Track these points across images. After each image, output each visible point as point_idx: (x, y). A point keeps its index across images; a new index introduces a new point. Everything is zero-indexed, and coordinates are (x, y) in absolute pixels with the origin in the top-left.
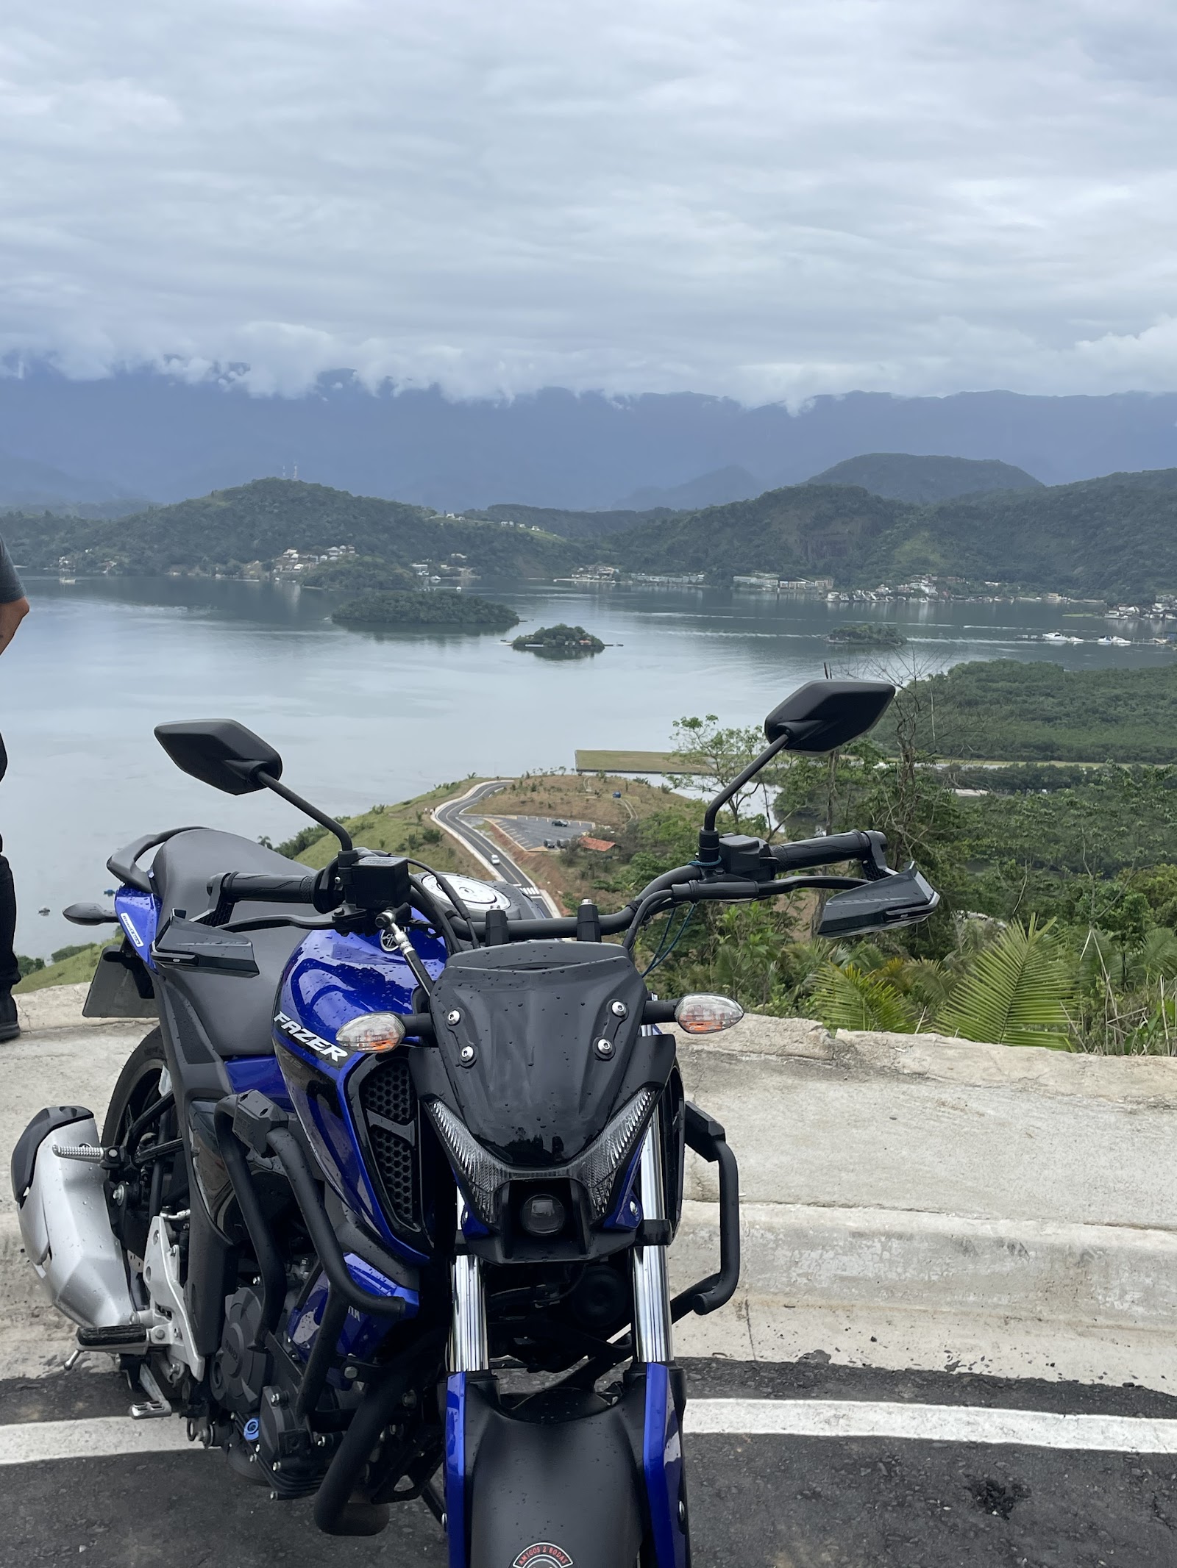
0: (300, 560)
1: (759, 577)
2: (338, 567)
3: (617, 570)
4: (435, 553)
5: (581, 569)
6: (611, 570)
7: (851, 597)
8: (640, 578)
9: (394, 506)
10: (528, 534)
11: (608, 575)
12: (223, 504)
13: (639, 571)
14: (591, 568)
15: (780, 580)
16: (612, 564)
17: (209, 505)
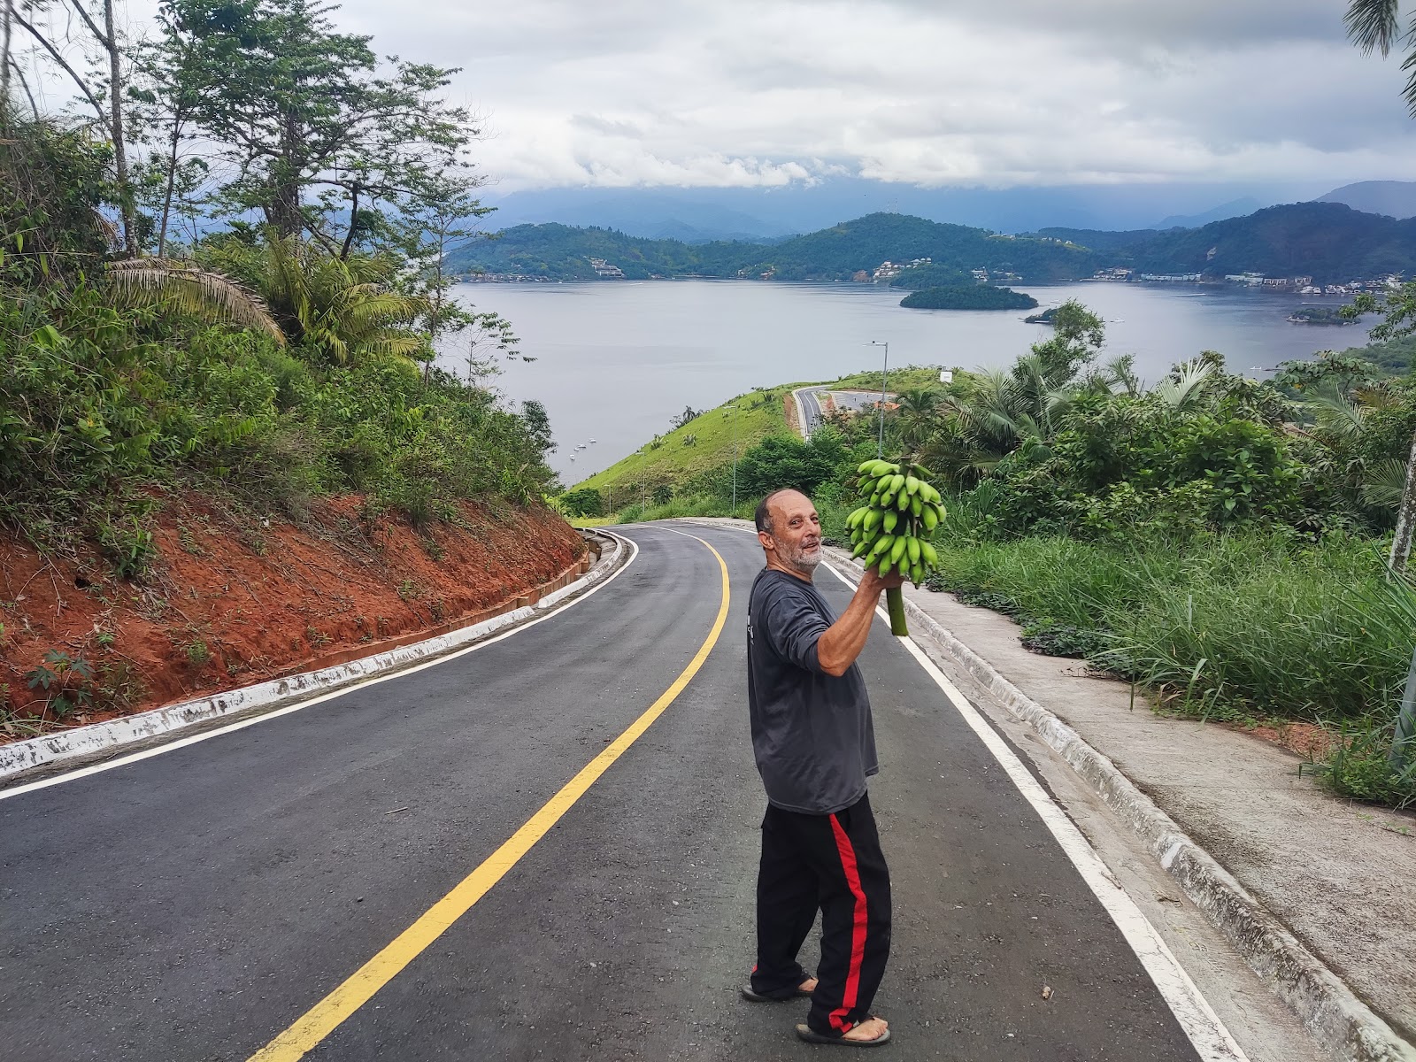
0: (892, 269)
1: (1246, 276)
2: (915, 273)
3: (1130, 272)
4: (989, 262)
5: (1102, 272)
6: (1125, 272)
7: (1323, 291)
8: (1148, 277)
9: (964, 229)
10: (1062, 246)
11: (1122, 275)
12: (845, 232)
13: (1148, 272)
14: (1110, 270)
15: (1264, 277)
16: (1128, 268)
17: (836, 232)
